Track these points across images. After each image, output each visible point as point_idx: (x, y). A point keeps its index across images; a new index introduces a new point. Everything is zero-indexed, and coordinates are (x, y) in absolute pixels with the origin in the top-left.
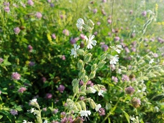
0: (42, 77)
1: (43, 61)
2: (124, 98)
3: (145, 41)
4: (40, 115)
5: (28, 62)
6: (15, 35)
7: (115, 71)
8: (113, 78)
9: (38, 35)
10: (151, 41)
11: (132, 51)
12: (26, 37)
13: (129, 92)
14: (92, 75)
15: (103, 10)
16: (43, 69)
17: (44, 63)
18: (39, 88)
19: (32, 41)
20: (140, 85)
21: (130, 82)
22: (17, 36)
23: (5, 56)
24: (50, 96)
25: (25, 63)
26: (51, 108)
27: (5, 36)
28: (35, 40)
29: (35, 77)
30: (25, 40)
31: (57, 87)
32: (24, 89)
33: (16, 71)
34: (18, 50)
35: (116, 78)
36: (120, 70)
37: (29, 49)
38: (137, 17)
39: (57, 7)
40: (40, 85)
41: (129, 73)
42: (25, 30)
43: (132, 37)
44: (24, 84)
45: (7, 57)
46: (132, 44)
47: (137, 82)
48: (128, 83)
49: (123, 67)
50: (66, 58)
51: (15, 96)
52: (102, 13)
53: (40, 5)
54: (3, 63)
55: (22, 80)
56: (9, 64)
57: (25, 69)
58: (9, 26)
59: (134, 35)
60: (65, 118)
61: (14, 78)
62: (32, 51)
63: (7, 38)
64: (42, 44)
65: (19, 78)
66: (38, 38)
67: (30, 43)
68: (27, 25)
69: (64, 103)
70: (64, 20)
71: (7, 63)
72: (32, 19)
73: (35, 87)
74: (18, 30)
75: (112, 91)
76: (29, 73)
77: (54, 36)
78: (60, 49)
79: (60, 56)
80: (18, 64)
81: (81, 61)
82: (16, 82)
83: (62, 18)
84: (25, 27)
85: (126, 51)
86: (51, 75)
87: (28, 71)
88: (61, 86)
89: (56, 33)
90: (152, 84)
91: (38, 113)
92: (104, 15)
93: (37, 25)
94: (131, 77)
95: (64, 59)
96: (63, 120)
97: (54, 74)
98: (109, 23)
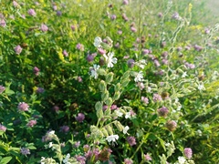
1: (53, 86)
2: (157, 122)
3: (178, 50)
4: (59, 150)
5: (35, 88)
6: (15, 55)
7: (144, 90)
8: (143, 98)
9: (44, 53)
10: (186, 49)
11: (163, 64)
12: (29, 57)
13: (162, 114)
14: (117, 96)
16: (54, 96)
18: (50, 120)
19: (38, 61)
20: (174, 104)
21: (163, 102)
22: (19, 56)
23: (6, 83)
24: (67, 129)
26: (72, 142)
27: (1, 57)
28: (40, 60)
30: (27, 61)
31: (75, 116)
32: (34, 122)
33: (22, 101)
34: (19, 74)
35: (146, 99)
36: (150, 88)
37: (36, 72)
38: (167, 20)
39: (65, 15)
41: (161, 91)
42: (28, 48)
43: (162, 46)
44: (33, 116)
45: (9, 84)
46: (163, 56)
47: (171, 101)
48: (160, 103)
49: (153, 85)
50: (83, 79)
52: (123, 18)
53: (43, 14)
54: (4, 92)
55: (30, 111)
56: (12, 92)
57: (33, 97)
58: (5, 43)
59: (165, 44)
60: (89, 151)
61: (22, 109)
62: (38, 74)
64: (49, 64)
65: (27, 109)
66: (43, 56)
68: (30, 42)
69: (86, 134)
70: (76, 32)
71: (9, 92)
72: (37, 34)
74: (19, 49)
75: (143, 116)
76: (39, 102)
77: (65, 53)
78: (75, 68)
79: (76, 77)
80: (23, 91)
81: (103, 81)
82: (24, 114)
83: (73, 29)
84: (27, 45)
85: (156, 65)
86: (66, 102)
87: (37, 100)
88: (79, 115)
89: (67, 48)
90: (191, 102)
91: (58, 148)
92: (126, 21)
93: (42, 40)
94: (164, 96)
95: (80, 80)
96: (87, 154)
97: (70, 100)
98: (133, 31)
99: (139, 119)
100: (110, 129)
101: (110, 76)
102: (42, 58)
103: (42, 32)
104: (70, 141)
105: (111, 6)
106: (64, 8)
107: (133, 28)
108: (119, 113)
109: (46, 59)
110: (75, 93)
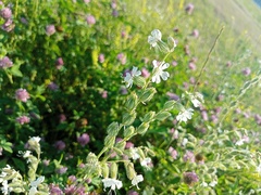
0: (60, 113)
1: (71, 90)
2: (176, 189)
3: (235, 112)
4: (35, 166)
5: (48, 82)
6: (44, 36)
7: (176, 141)
8: (171, 149)
9: (78, 49)
10: (244, 116)
11: (211, 120)
12: (60, 44)
13: (188, 180)
15: (187, 47)
16: (67, 102)
17: (72, 94)
18: (50, 128)
19: (67, 54)
20: (210, 176)
21: (195, 164)
22: (48, 38)
23: (17, 60)
24: (63, 146)
25: (43, 82)
26: (57, 163)
27: (29, 33)
28: (70, 55)
29: (50, 110)
30: (55, 48)
31: (78, 135)
32: (27, 119)
33: (25, 87)
34: (40, 60)
35: (175, 152)
36: (186, 140)
37: (58, 64)
38: (234, 73)
39: (121, 18)
40: (53, 125)
42: (63, 34)
43: (217, 99)
44: (29, 112)
45: (20, 63)
46: (215, 111)
47: (207, 169)
48: (191, 165)
49: (192, 137)
50: (109, 96)
51: (8, 127)
52: (185, 50)
53: (97, 7)
54: (10, 68)
55: (28, 105)
56: (19, 74)
57: (40, 89)
59: (222, 98)
60: (73, 186)
61: (19, 97)
62: (61, 68)
63: (31, 37)
64: (78, 65)
65: (25, 100)
66: (76, 52)
67: (63, 56)
68: (69, 28)
69: (80, 163)
70: (125, 40)
71: (16, 71)
72: (79, 22)
73: (45, 125)
74: (52, 29)
76: (43, 99)
77: (102, 57)
78: (104, 79)
79: (101, 90)
80: (33, 79)
82: (20, 104)
83: (123, 36)
84: (63, 29)
85: (202, 117)
86: (75, 112)
87: (43, 95)
88: (85, 136)
89: (107, 54)
90: (227, 182)
91: (35, 162)
92: (186, 54)
93: (83, 33)
94: (198, 158)
95: (105, 96)
96: (68, 189)
97: (82, 113)
98: (191, 68)
100: (115, 168)
101: (149, 93)
102: (74, 54)
103: (87, 22)
104: (55, 161)
105: (177, 31)
106: (123, 10)
107: (192, 65)
108: (135, 153)
109: (78, 56)
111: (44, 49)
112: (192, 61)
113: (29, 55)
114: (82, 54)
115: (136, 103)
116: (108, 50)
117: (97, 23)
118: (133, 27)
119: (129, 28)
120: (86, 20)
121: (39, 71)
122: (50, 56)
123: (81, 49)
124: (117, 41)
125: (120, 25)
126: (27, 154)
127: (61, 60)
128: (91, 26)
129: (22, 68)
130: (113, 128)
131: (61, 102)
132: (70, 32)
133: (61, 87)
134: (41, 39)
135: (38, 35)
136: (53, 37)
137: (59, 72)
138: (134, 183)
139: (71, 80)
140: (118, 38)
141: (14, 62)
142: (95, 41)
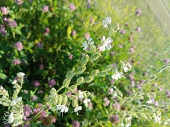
0: (40, 63)
1: (51, 50)
3: (153, 85)
4: (18, 91)
5: (37, 42)
6: (41, 12)
7: (111, 95)
9: (60, 25)
10: (159, 90)
11: (136, 87)
12: (49, 19)
13: (113, 120)
14: (89, 79)
15: (131, 37)
16: (46, 57)
17: (50, 53)
18: (32, 71)
19: (53, 27)
20: (126, 119)
21: (118, 111)
22: (43, 14)
23: (20, 24)
24: (37, 84)
25: (34, 40)
27: (32, 8)
28: (54, 28)
29: (34, 61)
30: (46, 21)
31: (49, 79)
32: (18, 62)
33: (22, 42)
34: (35, 27)
35: (108, 102)
36: (116, 94)
37: (46, 31)
38: (159, 60)
39: (92, 10)
40: (35, 70)
41: (123, 102)
42: (53, 13)
43: (144, 75)
44: (21, 58)
45: (22, 26)
46: (140, 82)
47: (125, 114)
48: (116, 111)
50: (73, 59)
52: (129, 39)
54: (15, 28)
55: (22, 53)
56: (20, 33)
57: (31, 44)
58: (41, 1)
59: (147, 75)
60: (39, 109)
62: (47, 34)
63: (32, 11)
64: (59, 35)
65: (20, 49)
66: (59, 26)
67: (50, 27)
68: (57, 10)
69: (46, 96)
70: (92, 25)
71: (18, 31)
72: (65, 7)
73: (29, 69)
74: (46, 9)
75: (97, 112)
76: (31, 51)
77: (75, 33)
78: (73, 46)
79: (69, 53)
80: (28, 38)
81: (87, 56)
82: (16, 51)
83: (91, 22)
84: (54, 10)
85: (131, 84)
86: (50, 64)
87: (32, 49)
88: (53, 81)
89: (78, 32)
91: (18, 88)
92: (130, 42)
93: (66, 15)
95: (71, 58)
96: (35, 110)
97: (54, 65)
98: (131, 51)
99: (92, 113)
100: (66, 100)
101: (96, 55)
102: (57, 27)
103: (70, 8)
104: (31, 92)
105: (126, 25)
106: (94, 5)
107: (132, 49)
109: (59, 29)
110: (61, 64)
111: (39, 21)
112: (132, 47)
113: (29, 22)
114: (62, 28)
115: (87, 61)
116: (80, 29)
117: (76, 11)
118: (99, 18)
119: (96, 17)
120: (69, 7)
121: (33, 34)
122: (41, 25)
123: (63, 25)
124: (86, 25)
125: (90, 15)
126: (15, 82)
127: (48, 29)
128: (71, 11)
129: (23, 30)
130: (70, 74)
131: (43, 57)
132: (57, 12)
133: (44, 47)
134: (38, 14)
135: (37, 11)
136: (46, 14)
137: (45, 37)
138: (76, 110)
139: (52, 43)
140: (88, 23)
141: (18, 24)
142: (72, 22)
